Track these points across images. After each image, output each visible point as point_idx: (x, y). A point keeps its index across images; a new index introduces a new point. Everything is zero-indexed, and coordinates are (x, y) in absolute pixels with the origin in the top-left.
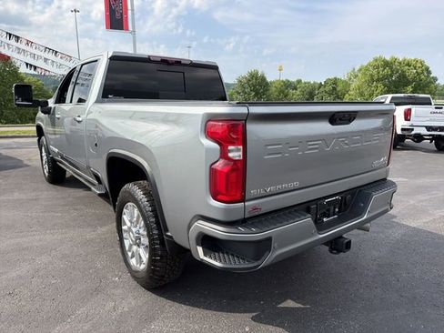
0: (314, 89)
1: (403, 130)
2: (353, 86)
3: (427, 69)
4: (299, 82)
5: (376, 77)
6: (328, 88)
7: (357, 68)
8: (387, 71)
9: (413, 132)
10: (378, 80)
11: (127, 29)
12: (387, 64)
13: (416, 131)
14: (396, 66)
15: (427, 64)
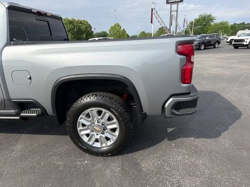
3: (90, 25)
8: (71, 26)
12: (71, 22)
14: (75, 24)
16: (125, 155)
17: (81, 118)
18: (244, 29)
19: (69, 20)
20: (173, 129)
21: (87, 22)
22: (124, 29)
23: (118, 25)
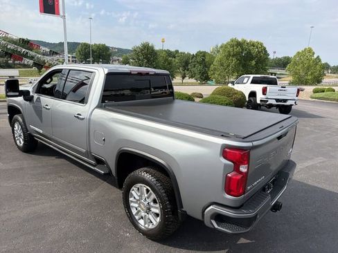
0: (188, 59)
1: (261, 101)
2: (216, 59)
3: (265, 49)
4: (177, 51)
5: (232, 53)
6: (199, 59)
7: (219, 45)
8: (239, 49)
9: (268, 103)
10: (233, 56)
11: (58, 14)
12: (239, 44)
13: (270, 102)
14: (245, 46)
15: (264, 45)
16: (165, 246)
17: (133, 190)
19: (237, 41)
20: (249, 241)
22: (318, 57)
23: (310, 51)
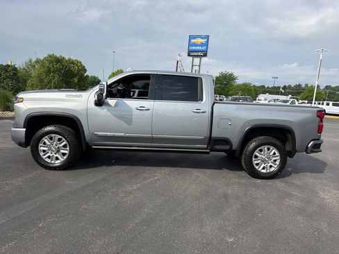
3: (84, 67)
5: (52, 69)
7: (34, 60)
8: (59, 65)
10: (54, 72)
12: (58, 60)
14: (64, 63)
15: (83, 64)
18: (264, 92)
19: (56, 58)
21: (80, 62)
